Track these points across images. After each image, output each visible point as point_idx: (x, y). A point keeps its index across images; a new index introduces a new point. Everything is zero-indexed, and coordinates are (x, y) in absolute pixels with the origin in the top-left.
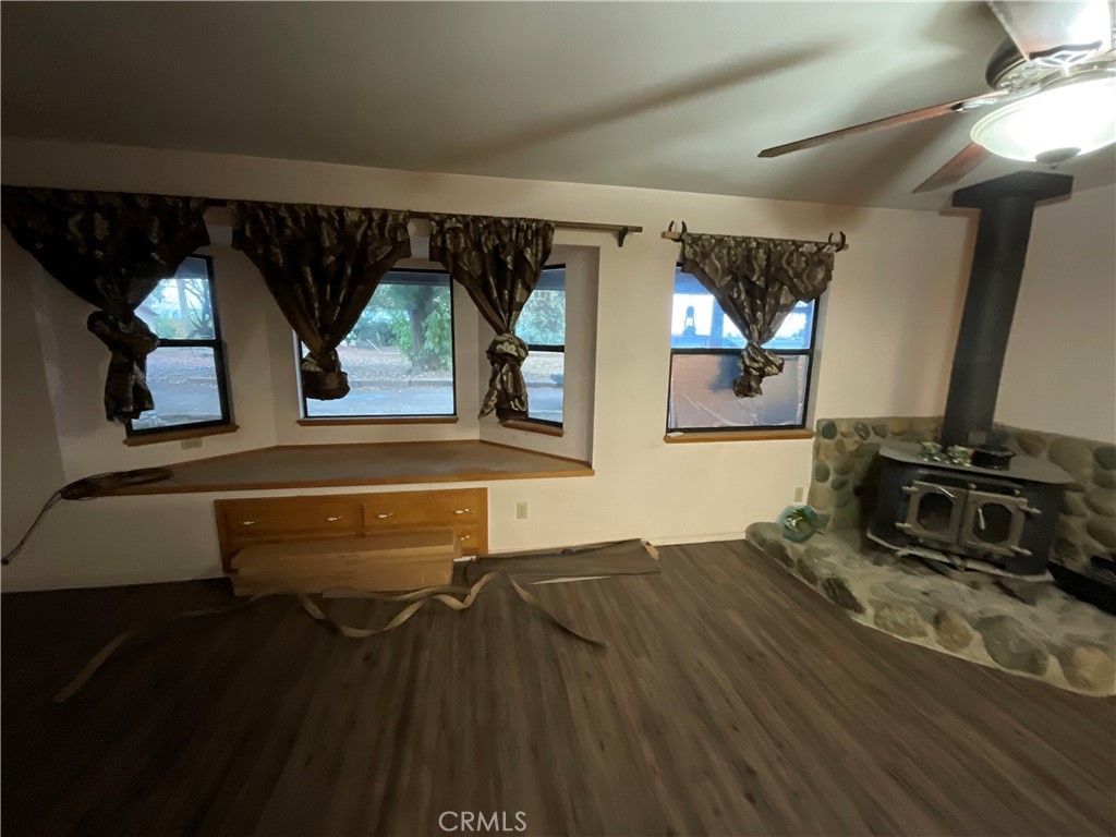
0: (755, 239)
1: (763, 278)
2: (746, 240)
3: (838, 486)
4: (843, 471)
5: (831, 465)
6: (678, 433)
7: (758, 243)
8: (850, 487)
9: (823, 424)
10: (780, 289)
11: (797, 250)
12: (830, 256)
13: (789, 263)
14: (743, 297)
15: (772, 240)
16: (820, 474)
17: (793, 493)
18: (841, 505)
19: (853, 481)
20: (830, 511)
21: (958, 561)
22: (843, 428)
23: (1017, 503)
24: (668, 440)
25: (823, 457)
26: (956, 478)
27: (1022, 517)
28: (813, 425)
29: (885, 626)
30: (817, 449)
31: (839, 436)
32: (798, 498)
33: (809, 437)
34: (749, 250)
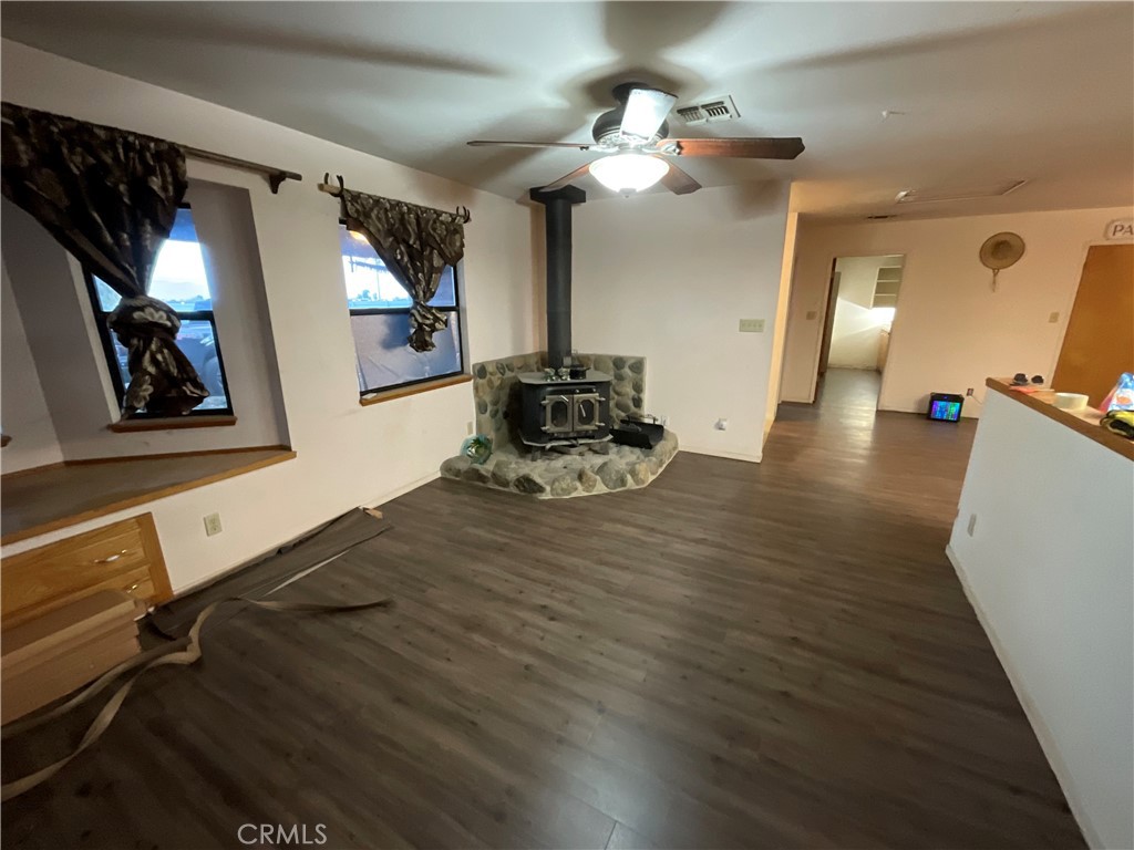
0: (406, 205)
1: (418, 242)
2: (399, 203)
3: (494, 415)
4: (495, 403)
5: (488, 399)
6: (373, 394)
7: (409, 209)
8: (500, 415)
9: (478, 367)
10: (431, 253)
11: (438, 218)
12: (461, 226)
13: (434, 230)
14: (406, 259)
15: (420, 207)
16: (481, 408)
17: (466, 428)
18: (498, 430)
19: (502, 408)
20: (492, 435)
21: (574, 442)
22: (490, 369)
23: (594, 396)
24: (363, 403)
25: (481, 394)
26: (567, 389)
27: (597, 405)
28: (470, 370)
29: (558, 494)
30: (476, 388)
31: (488, 376)
32: (470, 432)
33: (469, 380)
34: (402, 214)
